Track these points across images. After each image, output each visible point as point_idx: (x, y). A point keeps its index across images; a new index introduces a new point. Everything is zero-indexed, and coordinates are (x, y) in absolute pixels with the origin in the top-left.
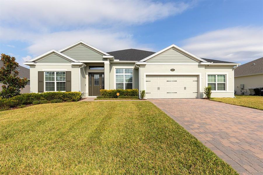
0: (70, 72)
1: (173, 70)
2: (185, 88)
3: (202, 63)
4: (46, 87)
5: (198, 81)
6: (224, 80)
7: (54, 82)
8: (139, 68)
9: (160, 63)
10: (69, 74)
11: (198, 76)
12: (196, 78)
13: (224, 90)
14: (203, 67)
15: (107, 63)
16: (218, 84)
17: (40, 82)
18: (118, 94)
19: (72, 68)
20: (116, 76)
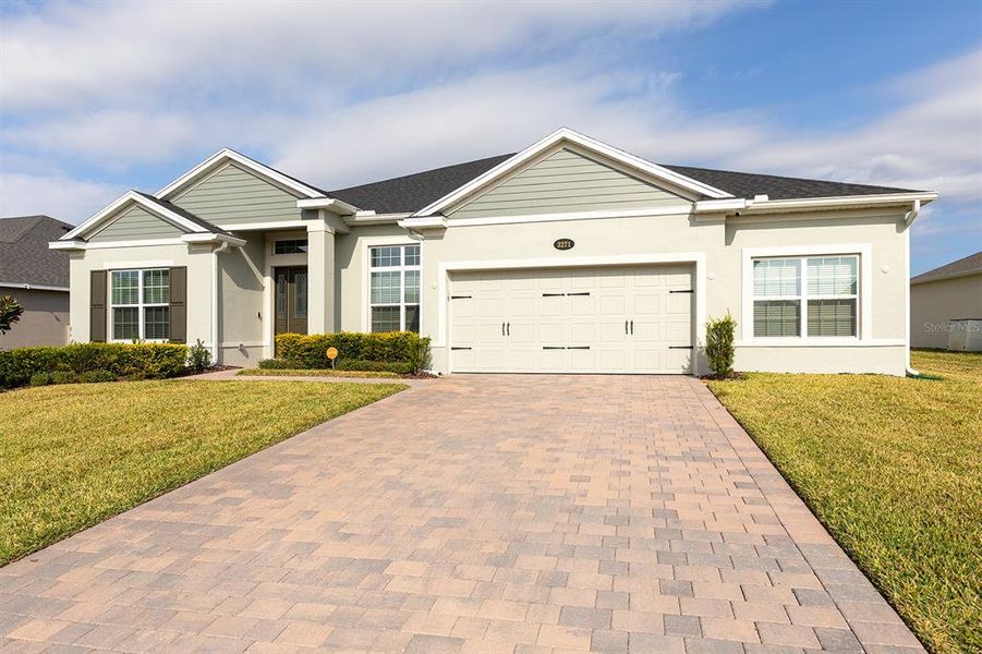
0: (184, 269)
1: (565, 244)
2: (629, 327)
4: (116, 326)
6: (853, 282)
7: (138, 308)
9: (511, 215)
10: (178, 275)
11: (690, 267)
12: (688, 276)
13: (853, 333)
14: (716, 223)
15: (318, 230)
17: (98, 306)
18: (332, 353)
19: (189, 253)
20: (374, 275)
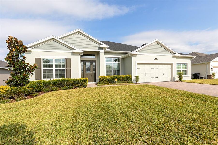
0: (70, 59)
1: (156, 59)
2: (163, 74)
3: (176, 55)
4: (44, 74)
5: (171, 68)
6: (186, 67)
7: (53, 69)
8: (132, 57)
9: (147, 53)
10: (69, 61)
11: (171, 64)
12: (170, 66)
13: (186, 74)
14: (175, 58)
15: (102, 52)
16: (182, 70)
17: (38, 69)
18: (116, 80)
19: (72, 55)
20: (106, 63)
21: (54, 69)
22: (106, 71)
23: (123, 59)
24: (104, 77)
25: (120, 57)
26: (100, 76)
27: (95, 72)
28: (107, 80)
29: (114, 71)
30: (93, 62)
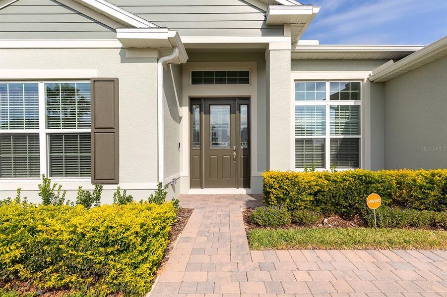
7: (38, 135)
18: (374, 201)
19: (122, 62)
20: (299, 109)
21: (43, 131)
22: (297, 141)
23: (380, 85)
24: (294, 181)
25: (363, 75)
26: (268, 169)
27: (246, 147)
28: (310, 194)
29: (332, 140)
30: (241, 102)
